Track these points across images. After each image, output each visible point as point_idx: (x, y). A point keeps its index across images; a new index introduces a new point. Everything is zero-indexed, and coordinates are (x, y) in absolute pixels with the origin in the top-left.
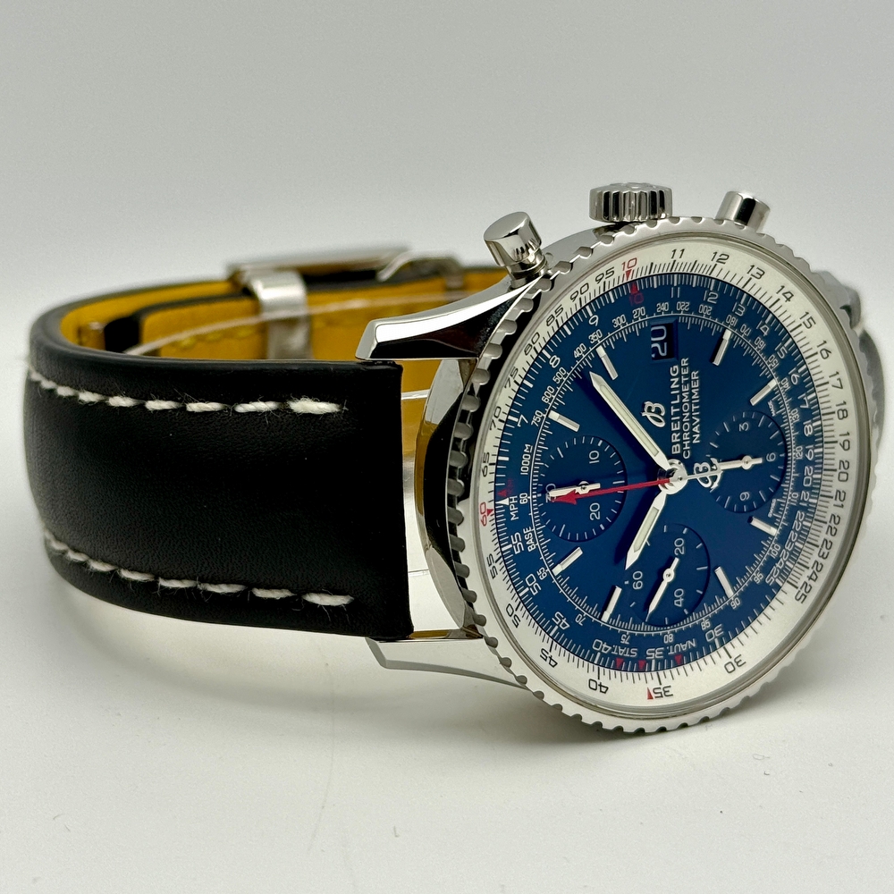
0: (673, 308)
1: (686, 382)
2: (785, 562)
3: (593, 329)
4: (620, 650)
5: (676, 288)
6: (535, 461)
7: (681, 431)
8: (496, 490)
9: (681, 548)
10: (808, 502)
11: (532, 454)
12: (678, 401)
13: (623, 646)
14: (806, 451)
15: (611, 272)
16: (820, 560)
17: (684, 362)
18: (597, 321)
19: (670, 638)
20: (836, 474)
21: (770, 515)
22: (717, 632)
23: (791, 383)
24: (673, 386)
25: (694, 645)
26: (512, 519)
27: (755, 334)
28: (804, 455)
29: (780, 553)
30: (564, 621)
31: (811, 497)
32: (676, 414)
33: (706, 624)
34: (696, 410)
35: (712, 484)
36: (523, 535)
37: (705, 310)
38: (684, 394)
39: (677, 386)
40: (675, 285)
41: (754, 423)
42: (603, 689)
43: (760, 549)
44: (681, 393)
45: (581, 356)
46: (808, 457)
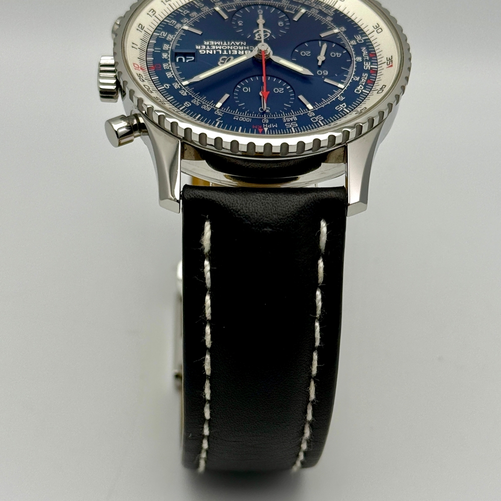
0: (166, 51)
1: (210, 47)
2: (322, 7)
3: (171, 87)
4: (362, 81)
6: (244, 115)
8: (258, 133)
9: (306, 53)
11: (240, 117)
12: (220, 51)
13: (360, 79)
15: (139, 75)
17: (198, 47)
18: (167, 85)
19: (359, 59)
21: (293, 13)
22: (359, 38)
24: (211, 53)
25: (365, 48)
26: (277, 126)
27: (188, 16)
29: (316, 9)
30: (341, 106)
32: (227, 52)
33: (353, 43)
34: (227, 43)
35: (269, 32)
36: (287, 122)
37: (170, 38)
39: (211, 51)
40: (153, 50)
41: (239, 19)
42: (383, 87)
43: (312, 18)
44: (215, 49)
45: (187, 93)
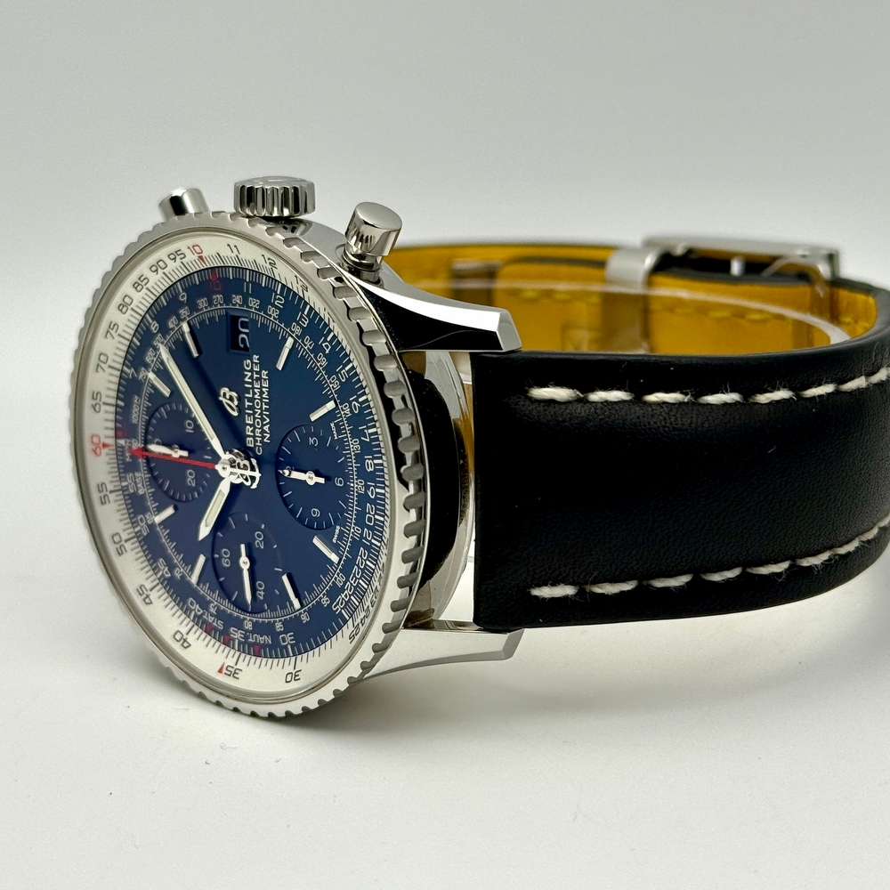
0: (245, 302)
1: (257, 379)
2: (350, 595)
3: (182, 305)
4: (209, 617)
5: (248, 285)
6: (142, 413)
7: (254, 426)
8: (116, 429)
9: (261, 542)
10: (370, 541)
11: (140, 406)
12: (251, 396)
13: (212, 614)
14: (367, 487)
15: (181, 253)
17: (256, 357)
18: (186, 298)
19: (249, 626)
21: (334, 541)
22: (289, 638)
23: (351, 411)
24: (247, 379)
25: (271, 642)
26: (127, 459)
27: (317, 349)
28: (365, 491)
29: (345, 583)
30: (166, 569)
31: (373, 538)
32: (249, 408)
33: (279, 627)
34: (266, 410)
35: (251, 485)
36: (135, 478)
37: (273, 313)
38: (256, 390)
39: (250, 381)
40: (248, 280)
41: (322, 440)
42: (185, 644)
44: (253, 388)
45: (174, 328)
46: (370, 494)
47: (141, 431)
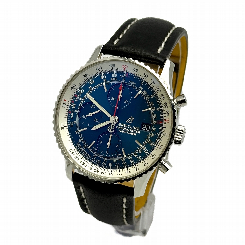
0: (153, 132)
1: (134, 131)
2: (81, 149)
3: (156, 109)
4: (79, 97)
5: (157, 134)
6: (131, 85)
7: (123, 127)
8: (129, 73)
9: (96, 120)
10: (92, 160)
11: (133, 85)
12: (131, 128)
13: (79, 98)
15: (168, 115)
16: (77, 158)
17: (139, 132)
18: (157, 110)
19: (76, 111)
20: (96, 169)
21: (94, 148)
22: (72, 125)
23: (123, 162)
24: (135, 127)
25: (71, 118)
26: (120, 76)
27: (139, 154)
28: (104, 162)
29: (84, 148)
30: (92, 83)
32: (128, 126)
34: (127, 132)
35: (108, 129)
36: (116, 77)
37: (149, 141)
38: (132, 130)
39: (134, 129)
40: (158, 134)
41: (117, 149)
42: (72, 88)
43: (87, 143)
44: (132, 129)
45: (151, 104)
46: (103, 163)
47: (127, 83)
